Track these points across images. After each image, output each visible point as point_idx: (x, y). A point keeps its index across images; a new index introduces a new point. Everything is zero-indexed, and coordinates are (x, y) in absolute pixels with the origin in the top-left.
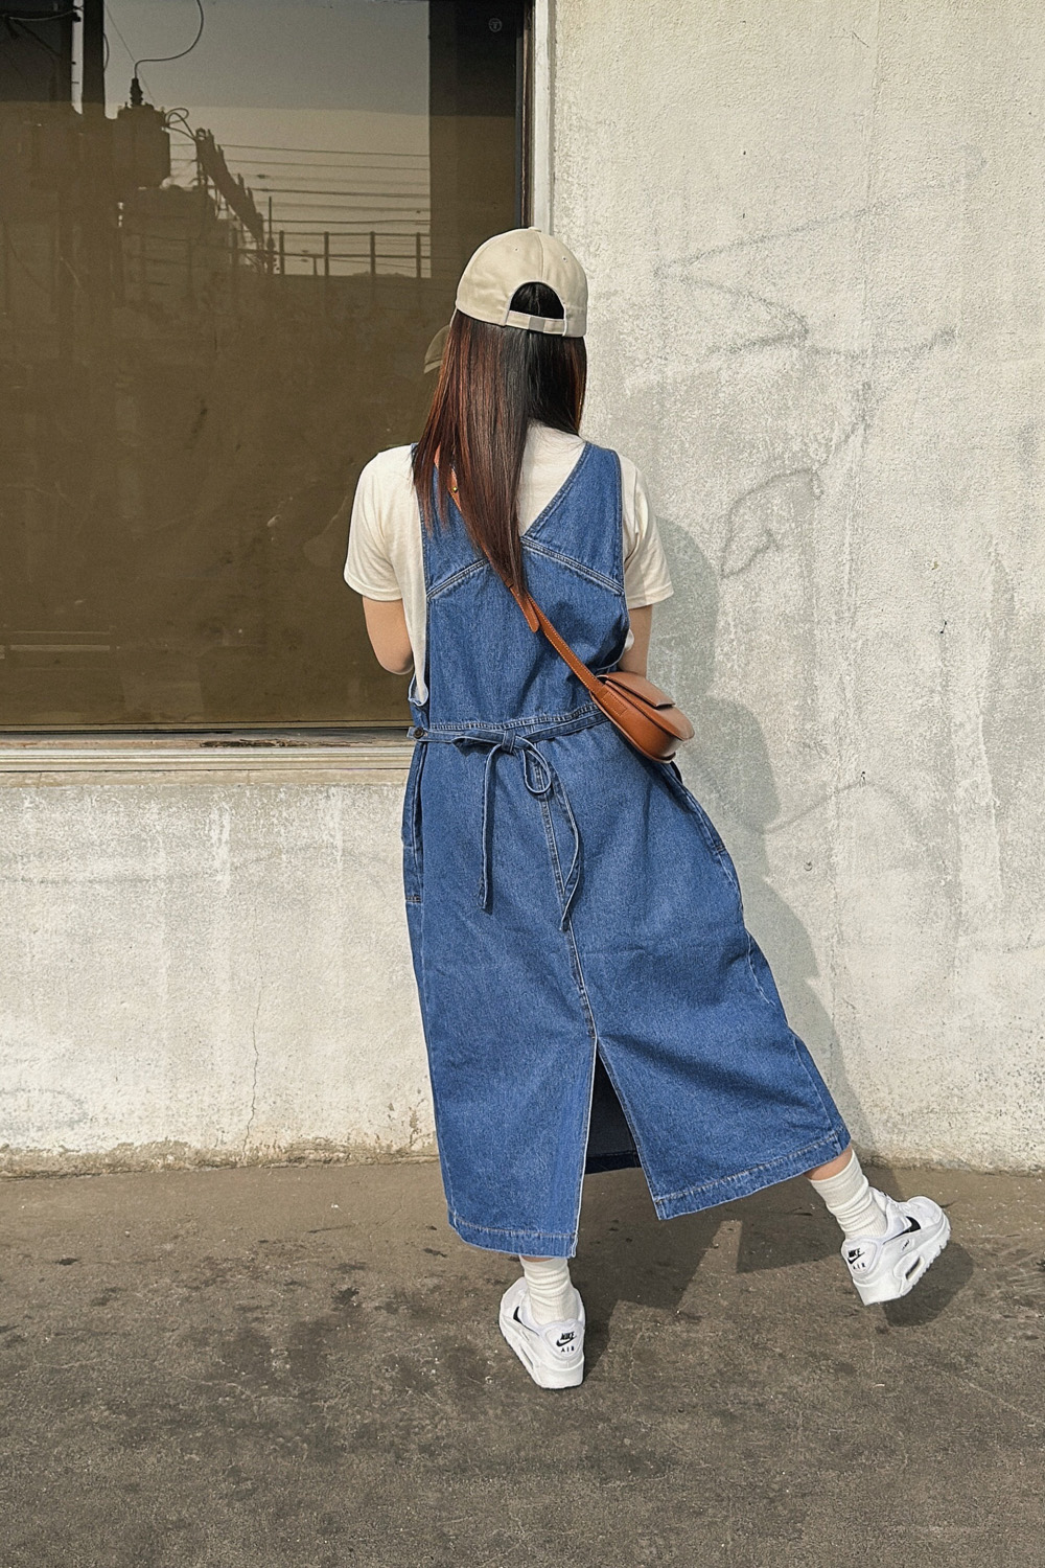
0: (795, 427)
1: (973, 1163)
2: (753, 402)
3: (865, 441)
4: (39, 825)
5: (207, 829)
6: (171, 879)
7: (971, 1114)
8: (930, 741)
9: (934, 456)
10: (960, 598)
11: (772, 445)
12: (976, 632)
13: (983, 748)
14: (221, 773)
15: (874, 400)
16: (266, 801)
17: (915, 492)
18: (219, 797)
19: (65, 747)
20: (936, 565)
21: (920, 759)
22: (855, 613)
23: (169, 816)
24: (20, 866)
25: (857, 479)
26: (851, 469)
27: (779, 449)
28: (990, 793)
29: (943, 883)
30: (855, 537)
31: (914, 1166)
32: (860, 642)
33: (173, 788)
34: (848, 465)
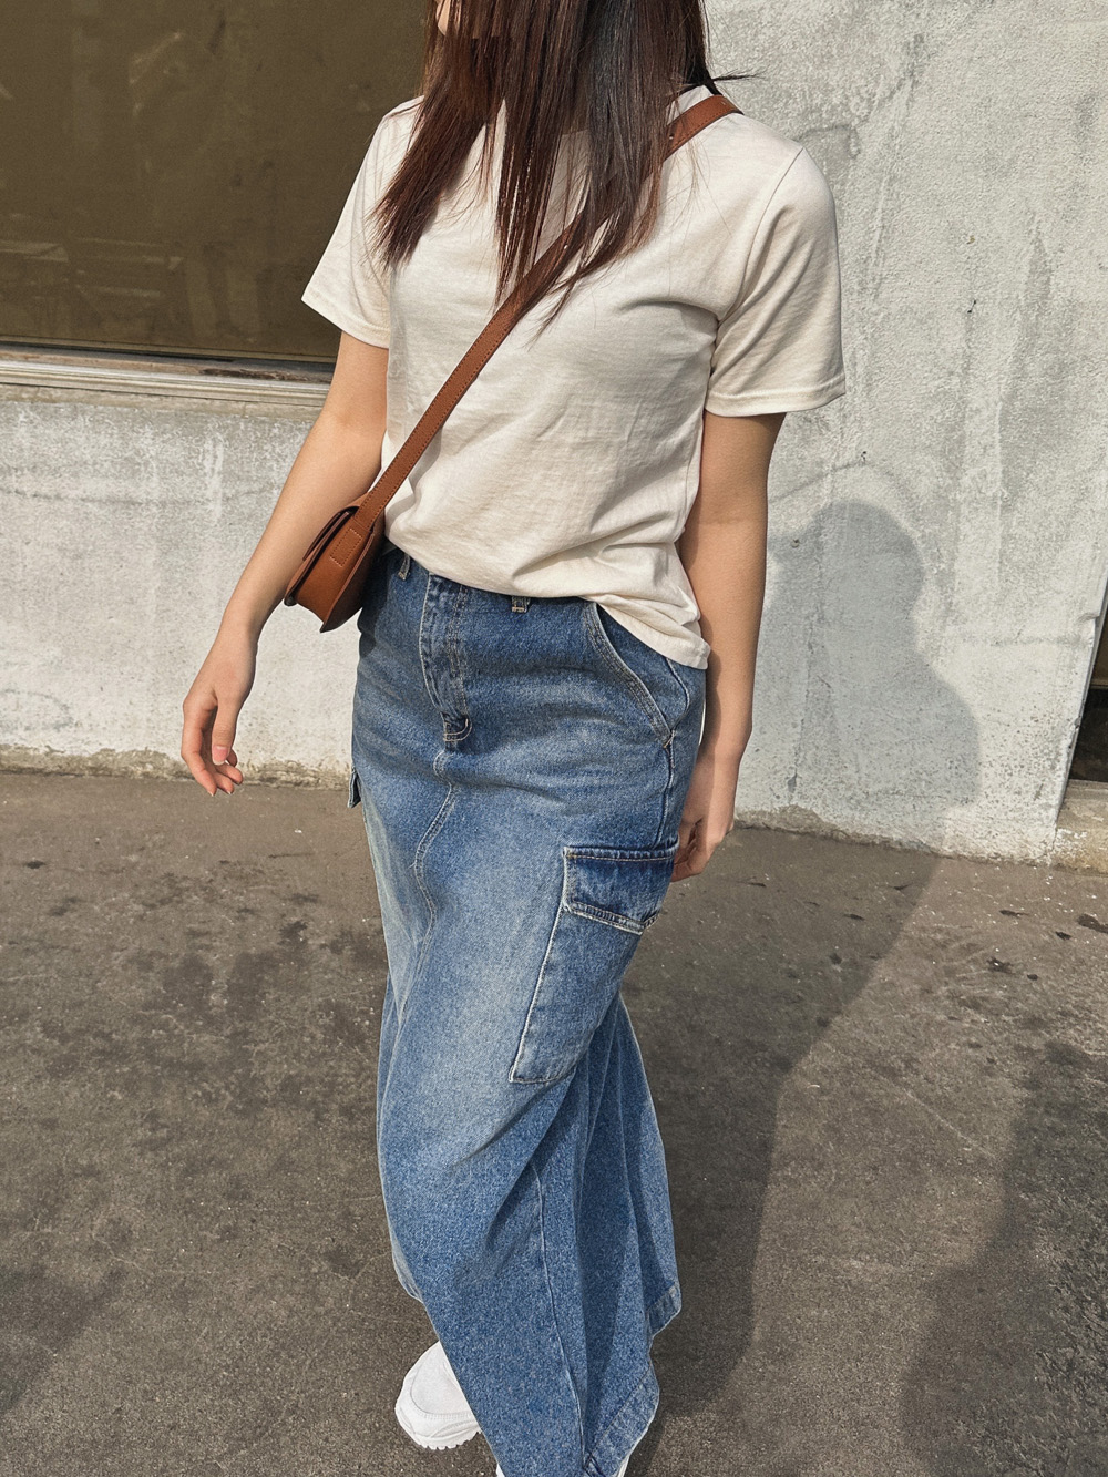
0: (837, 78)
1: (933, 845)
2: (794, 47)
3: (911, 99)
4: (34, 440)
5: (200, 457)
6: (163, 504)
7: (938, 799)
8: (941, 425)
9: (984, 121)
10: (993, 276)
11: (811, 95)
12: (1005, 314)
13: (997, 436)
14: (218, 403)
15: (925, 55)
16: (259, 435)
17: (959, 158)
18: (214, 427)
19: (65, 363)
20: (972, 240)
21: (928, 443)
22: (880, 284)
23: (163, 442)
24: (14, 478)
25: (899, 140)
26: (893, 128)
27: (818, 101)
28: (999, 484)
29: (936, 571)
30: (889, 202)
31: (874, 844)
32: (882, 315)
33: (167, 414)
34: (889, 125)
